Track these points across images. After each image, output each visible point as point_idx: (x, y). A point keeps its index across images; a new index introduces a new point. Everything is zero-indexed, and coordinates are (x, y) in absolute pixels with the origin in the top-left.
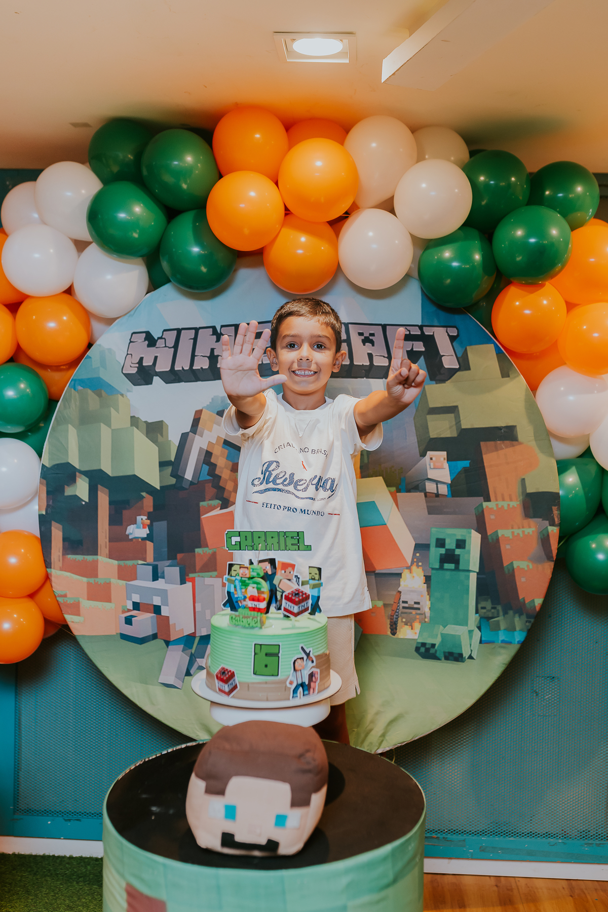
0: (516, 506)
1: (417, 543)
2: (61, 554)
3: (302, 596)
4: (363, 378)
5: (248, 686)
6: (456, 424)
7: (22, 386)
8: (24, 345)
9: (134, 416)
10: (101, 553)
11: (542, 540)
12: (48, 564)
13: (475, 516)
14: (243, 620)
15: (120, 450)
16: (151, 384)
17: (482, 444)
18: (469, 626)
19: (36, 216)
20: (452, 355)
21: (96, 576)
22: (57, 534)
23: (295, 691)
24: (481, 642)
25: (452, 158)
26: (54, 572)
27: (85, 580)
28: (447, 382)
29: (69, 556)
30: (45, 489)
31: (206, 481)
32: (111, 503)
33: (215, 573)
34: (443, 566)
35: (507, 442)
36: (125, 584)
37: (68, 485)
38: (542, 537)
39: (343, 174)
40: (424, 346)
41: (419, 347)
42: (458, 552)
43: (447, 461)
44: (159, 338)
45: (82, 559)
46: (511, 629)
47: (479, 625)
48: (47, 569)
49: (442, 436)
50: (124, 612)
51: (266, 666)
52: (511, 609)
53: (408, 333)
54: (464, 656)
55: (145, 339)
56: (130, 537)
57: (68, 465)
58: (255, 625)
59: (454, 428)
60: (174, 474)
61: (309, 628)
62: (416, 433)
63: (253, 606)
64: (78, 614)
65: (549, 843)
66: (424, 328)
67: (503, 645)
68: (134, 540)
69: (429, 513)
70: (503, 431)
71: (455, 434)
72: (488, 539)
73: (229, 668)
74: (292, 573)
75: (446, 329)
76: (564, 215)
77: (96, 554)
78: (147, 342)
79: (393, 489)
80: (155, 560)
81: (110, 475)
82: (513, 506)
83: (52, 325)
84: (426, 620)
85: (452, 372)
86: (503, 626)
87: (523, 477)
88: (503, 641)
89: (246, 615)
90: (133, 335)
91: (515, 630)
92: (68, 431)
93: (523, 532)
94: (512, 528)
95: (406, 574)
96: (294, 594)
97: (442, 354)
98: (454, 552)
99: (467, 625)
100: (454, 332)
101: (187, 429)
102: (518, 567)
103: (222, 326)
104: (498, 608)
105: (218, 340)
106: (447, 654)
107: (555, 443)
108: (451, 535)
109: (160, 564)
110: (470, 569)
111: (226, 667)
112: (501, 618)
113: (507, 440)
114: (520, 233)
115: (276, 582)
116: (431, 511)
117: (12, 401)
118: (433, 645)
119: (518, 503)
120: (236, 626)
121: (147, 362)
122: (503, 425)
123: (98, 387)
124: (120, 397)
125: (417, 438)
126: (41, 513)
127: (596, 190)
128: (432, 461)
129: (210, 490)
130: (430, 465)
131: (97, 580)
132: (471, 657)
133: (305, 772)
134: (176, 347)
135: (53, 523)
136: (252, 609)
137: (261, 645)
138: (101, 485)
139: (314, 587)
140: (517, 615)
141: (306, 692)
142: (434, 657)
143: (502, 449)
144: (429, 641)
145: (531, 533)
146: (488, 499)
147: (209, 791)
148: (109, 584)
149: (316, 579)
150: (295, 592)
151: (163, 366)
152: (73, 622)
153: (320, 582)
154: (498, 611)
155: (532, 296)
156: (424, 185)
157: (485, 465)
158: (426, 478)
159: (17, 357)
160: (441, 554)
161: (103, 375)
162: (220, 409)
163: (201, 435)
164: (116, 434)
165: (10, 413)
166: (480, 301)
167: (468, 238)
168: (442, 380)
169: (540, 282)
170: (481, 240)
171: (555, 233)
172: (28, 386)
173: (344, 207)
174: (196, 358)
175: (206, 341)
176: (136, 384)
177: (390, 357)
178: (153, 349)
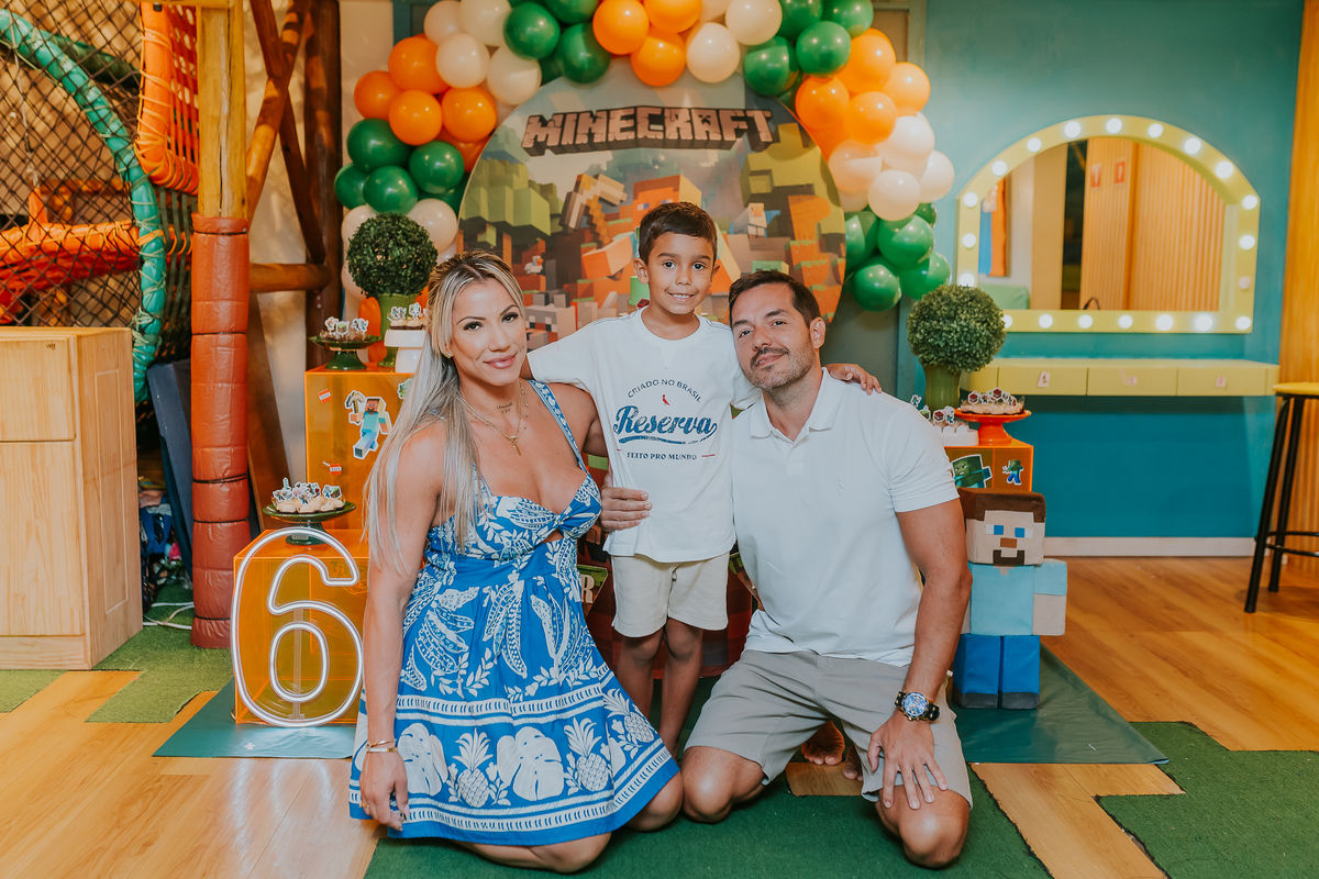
0: (814, 244)
6: (770, 183)
7: (448, 157)
8: (451, 126)
9: (531, 180)
11: (833, 268)
13: (784, 251)
15: (519, 206)
16: (544, 155)
17: (791, 199)
28: (763, 152)
30: (462, 238)
31: (586, 229)
32: (513, 246)
33: (592, 299)
35: (808, 196)
37: (480, 234)
38: (833, 266)
40: (748, 124)
41: (744, 126)
43: (764, 210)
49: (760, 192)
56: (529, 272)
57: (480, 218)
59: (769, 186)
60: (561, 224)
62: (741, 190)
68: (531, 275)
69: (751, 250)
70: (804, 188)
71: (769, 191)
72: (795, 269)
76: (846, 27)
79: (725, 232)
80: (547, 289)
81: (513, 225)
82: (812, 244)
83: (471, 110)
85: (767, 144)
87: (819, 222)
92: (480, 191)
93: (819, 262)
94: (811, 260)
100: (768, 114)
101: (572, 189)
103: (598, 111)
105: (594, 121)
107: (841, 196)
109: (550, 293)
113: (807, 194)
114: (815, 41)
116: (753, 248)
119: (816, 241)
122: (804, 183)
123: (503, 157)
124: (520, 165)
125: (742, 194)
127: (870, 8)
128: (752, 211)
129: (589, 235)
130: (751, 214)
134: (562, 127)
138: (506, 233)
143: (803, 201)
145: (826, 265)
146: (793, 239)
151: (553, 142)
155: (824, 87)
157: (791, 213)
158: (748, 224)
159: (445, 136)
161: (507, 149)
162: (596, 173)
163: (582, 193)
164: (517, 195)
165: (439, 178)
166: (787, 91)
167: (779, 44)
168: (760, 151)
169: (830, 76)
170: (789, 47)
171: (839, 41)
172: (452, 157)
173: (691, 23)
174: (578, 136)
175: (585, 122)
176: (532, 155)
177: (722, 134)
178: (545, 128)
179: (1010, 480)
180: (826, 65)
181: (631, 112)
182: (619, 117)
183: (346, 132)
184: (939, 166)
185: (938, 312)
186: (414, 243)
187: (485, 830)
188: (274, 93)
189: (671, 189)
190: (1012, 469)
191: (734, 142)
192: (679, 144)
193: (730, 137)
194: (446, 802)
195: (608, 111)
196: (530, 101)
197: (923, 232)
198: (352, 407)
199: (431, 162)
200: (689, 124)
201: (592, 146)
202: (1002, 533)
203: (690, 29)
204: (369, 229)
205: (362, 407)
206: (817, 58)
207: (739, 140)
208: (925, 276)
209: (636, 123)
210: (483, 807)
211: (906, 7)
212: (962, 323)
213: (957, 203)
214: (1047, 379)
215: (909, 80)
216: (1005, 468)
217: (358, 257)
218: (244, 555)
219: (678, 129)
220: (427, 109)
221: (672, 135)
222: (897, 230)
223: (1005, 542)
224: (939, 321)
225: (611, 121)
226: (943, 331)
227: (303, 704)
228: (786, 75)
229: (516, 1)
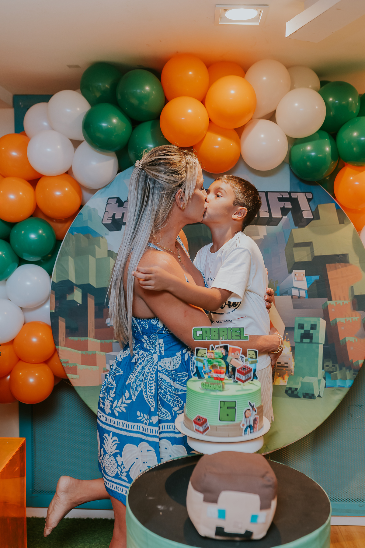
0: (347, 303)
1: (286, 326)
2: (64, 337)
3: (248, 370)
4: (253, 225)
5: (216, 428)
6: (311, 253)
7: (40, 232)
8: (41, 206)
9: (110, 251)
10: (89, 336)
11: (363, 324)
12: (56, 343)
13: (322, 310)
14: (211, 385)
15: (101, 271)
16: (121, 230)
17: (327, 265)
18: (318, 377)
19: (45, 124)
20: (309, 210)
21: (87, 350)
22: (62, 324)
23: (246, 430)
24: (325, 387)
25: (310, 86)
26: (61, 348)
27: (80, 352)
28: (305, 227)
29: (70, 338)
30: (54, 296)
32: (96, 304)
34: (302, 340)
36: (105, 355)
37: (69, 294)
38: (364, 322)
39: (248, 98)
40: (291, 205)
41: (288, 205)
42: (312, 332)
43: (305, 276)
44: (125, 201)
45: (78, 339)
46: (344, 378)
47: (324, 377)
48: (57, 347)
49: (302, 261)
50: (104, 371)
51: (228, 415)
52: (344, 366)
53: (281, 197)
54: (315, 396)
55: (117, 202)
56: (108, 325)
57: (69, 282)
58: (219, 389)
59: (310, 255)
61: (252, 390)
62: (286, 259)
63: (217, 377)
64: (76, 374)
65: (359, 505)
66: (291, 193)
67: (339, 388)
68: (111, 327)
69: (294, 308)
70: (340, 257)
71: (310, 260)
72: (330, 323)
73: (203, 416)
74: (238, 354)
75: (305, 194)
77: (87, 336)
78: (117, 204)
81: (95, 287)
82: (346, 303)
83: (58, 193)
84: (292, 374)
85: (309, 221)
86: (339, 377)
87: (352, 286)
88: (339, 386)
89: (212, 382)
90: (109, 199)
91: (347, 379)
92: (68, 260)
93: (352, 319)
94: (345, 317)
96: (243, 369)
97: (302, 210)
98: (309, 332)
99: (317, 376)
100: (310, 196)
102: (349, 341)
104: (336, 366)
106: (305, 395)
108: (308, 322)
110: (319, 342)
111: (201, 416)
112: (338, 372)
113: (343, 263)
114: (355, 134)
115: (228, 360)
116: (295, 307)
117: (34, 241)
118: (296, 389)
119: (349, 301)
120: (206, 389)
121: (118, 217)
122: (340, 254)
123: (87, 232)
124: (101, 238)
125: (287, 262)
126: (51, 311)
128: (296, 276)
130: (295, 278)
131: (87, 352)
132: (319, 396)
133: (267, 486)
135: (60, 317)
136: (216, 378)
137: (224, 402)
138: (90, 293)
139: (252, 363)
140: (348, 370)
141: (252, 431)
142: (297, 396)
143: (339, 268)
144: (294, 386)
145: (357, 320)
146: (330, 299)
147: (206, 500)
148: (95, 354)
149: (253, 358)
150: (243, 367)
152: (72, 378)
153: (256, 360)
154: (336, 368)
155: (361, 174)
156: (296, 105)
157: (329, 278)
158: (292, 287)
159: (37, 214)
160: (301, 333)
161: (90, 225)
164: (98, 261)
165: (32, 248)
166: (327, 177)
167: (321, 138)
168: (303, 226)
170: (330, 139)
172: (44, 232)
173: (247, 119)
176: (111, 230)
177: (270, 212)
180: (364, 155)
193: (277, 214)
196: (108, 186)
199: (26, 235)
203: (244, 126)
206: (357, 149)
207: (285, 217)
220: (21, 193)
228: (330, 165)
229: (93, 102)
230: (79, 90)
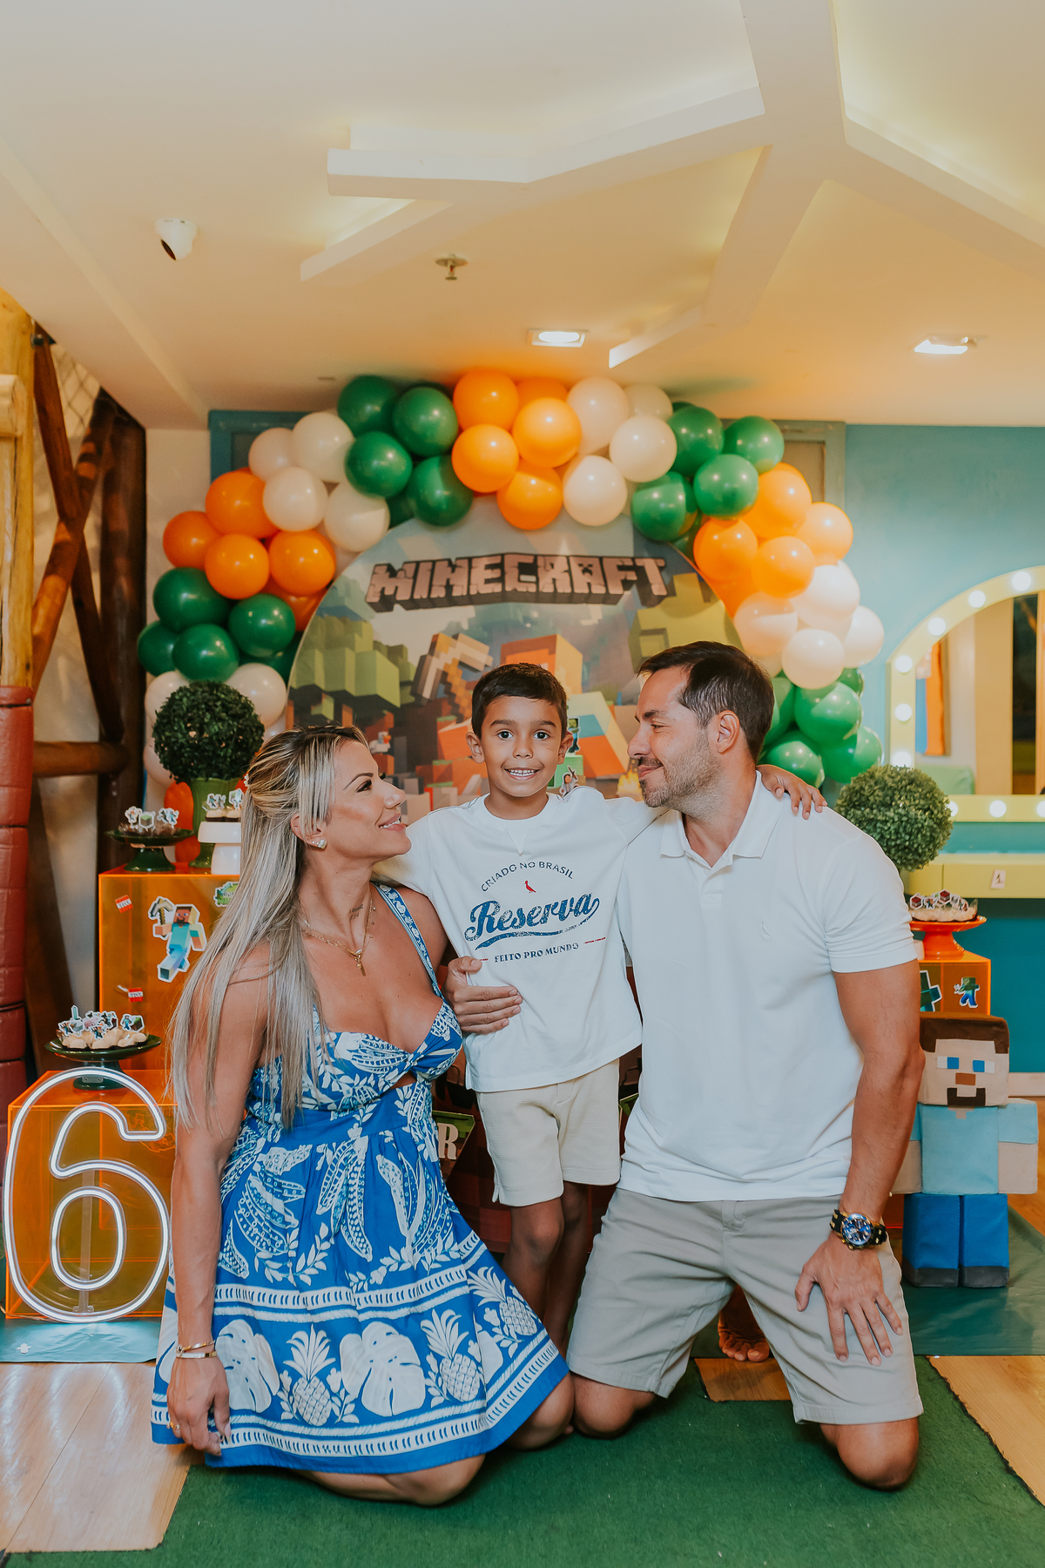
7: (276, 613)
8: (278, 576)
9: (377, 641)
15: (363, 672)
16: (392, 611)
20: (661, 584)
25: (659, 413)
28: (656, 607)
30: (291, 710)
31: (443, 699)
33: (451, 783)
37: (314, 706)
39: (569, 428)
40: (637, 575)
41: (632, 576)
44: (400, 570)
53: (622, 564)
55: (387, 571)
57: (314, 687)
60: (413, 693)
62: (630, 653)
66: (636, 560)
75: (655, 560)
76: (753, 461)
78: (388, 574)
79: (611, 703)
80: (397, 771)
81: (354, 695)
85: (661, 598)
90: (377, 567)
92: (314, 654)
95: (623, 780)
97: (652, 583)
100: (662, 563)
101: (425, 651)
103: (457, 559)
105: (453, 571)
109: (400, 776)
114: (716, 477)
121: (389, 592)
123: (343, 613)
124: (364, 623)
125: (631, 658)
127: (780, 439)
129: (446, 707)
134: (415, 577)
138: (345, 704)
151: (404, 595)
155: (728, 531)
156: (636, 437)
159: (273, 588)
161: (348, 603)
162: (454, 633)
163: (438, 657)
164: (360, 658)
165: (265, 638)
166: (684, 536)
167: (673, 481)
168: (652, 606)
169: (734, 519)
170: (684, 483)
171: (744, 477)
172: (281, 613)
173: (569, 455)
174: (433, 588)
175: (442, 572)
176: (378, 611)
177: (606, 585)
178: (393, 580)
179: (964, 1002)
180: (730, 505)
181: (497, 560)
182: (483, 567)
183: (151, 583)
184: (866, 624)
185: (871, 798)
186: (235, 717)
187: (328, 1454)
188: (66, 536)
189: (546, 651)
190: (966, 988)
191: (620, 596)
192: (555, 598)
193: (616, 589)
194: (277, 1419)
195: (470, 560)
196: (377, 546)
197: (848, 703)
198: (158, 917)
199: (256, 618)
200: (567, 575)
201: (450, 601)
202: (956, 1067)
203: (567, 464)
204: (181, 700)
205: (170, 917)
206: (719, 498)
207: (627, 593)
208: (852, 756)
209: (503, 573)
210: (325, 1426)
211: (821, 438)
212: (900, 811)
213: (888, 668)
214: (1002, 878)
215: (828, 523)
216: (957, 987)
217: (167, 734)
218: (22, 1102)
219: (554, 580)
220: (252, 556)
221: (546, 587)
222: (817, 700)
223: (962, 1078)
224: (872, 809)
225: (473, 571)
226: (877, 821)
227: (92, 1293)
228: (683, 518)
229: (359, 431)
230: (335, 411)
